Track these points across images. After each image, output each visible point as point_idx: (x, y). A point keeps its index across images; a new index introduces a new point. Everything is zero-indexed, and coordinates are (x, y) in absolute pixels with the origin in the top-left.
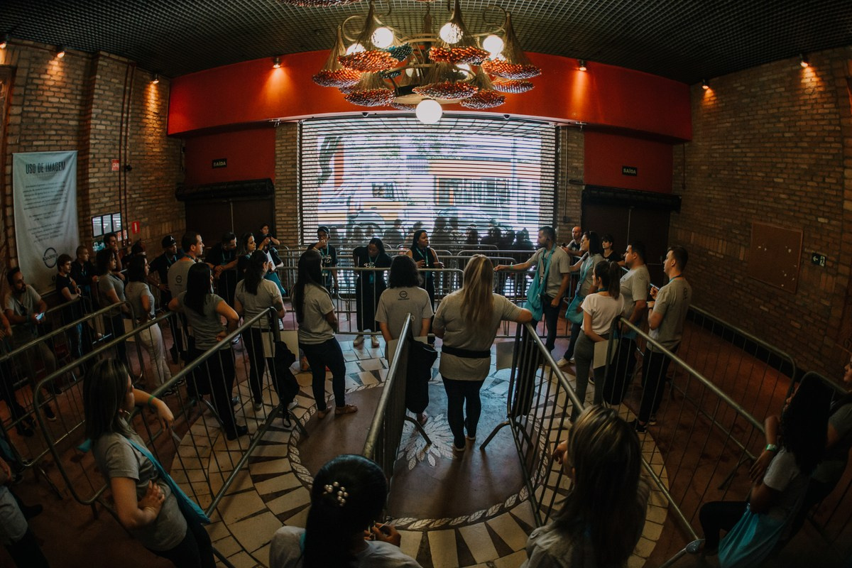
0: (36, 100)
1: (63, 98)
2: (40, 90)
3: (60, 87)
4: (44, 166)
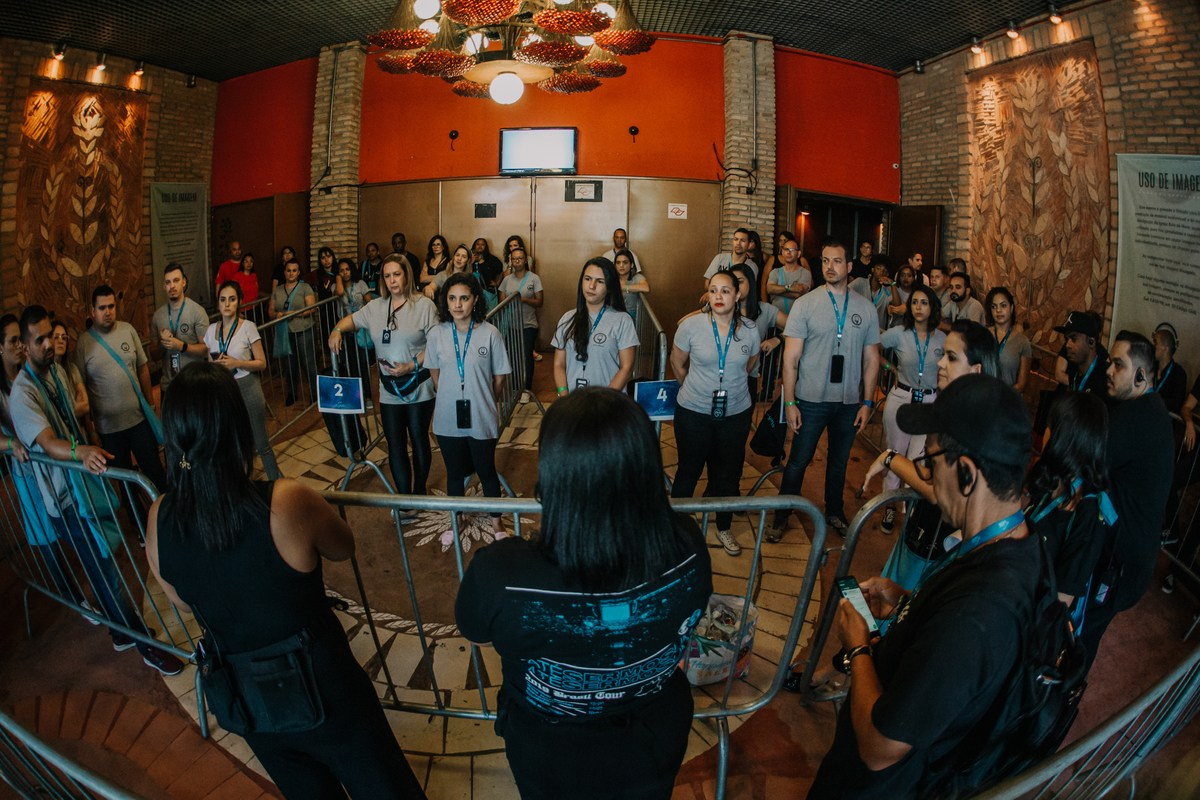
0: (1136, 73)
1: (1181, 61)
2: (1138, 57)
3: (1168, 44)
4: (1170, 178)
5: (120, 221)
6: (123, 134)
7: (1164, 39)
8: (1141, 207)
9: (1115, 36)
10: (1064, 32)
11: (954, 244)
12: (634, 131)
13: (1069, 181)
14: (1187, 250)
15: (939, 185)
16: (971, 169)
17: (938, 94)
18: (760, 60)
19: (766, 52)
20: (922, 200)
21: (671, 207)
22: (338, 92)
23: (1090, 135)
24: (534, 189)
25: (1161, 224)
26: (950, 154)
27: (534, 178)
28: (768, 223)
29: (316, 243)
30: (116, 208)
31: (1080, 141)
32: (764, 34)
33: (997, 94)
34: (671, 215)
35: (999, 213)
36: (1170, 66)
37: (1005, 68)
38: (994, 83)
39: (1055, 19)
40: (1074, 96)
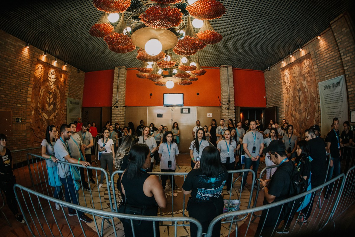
0: (321, 60)
1: (331, 53)
2: (321, 55)
3: (328, 49)
4: (331, 85)
5: (59, 106)
6: (60, 82)
7: (327, 48)
8: (325, 95)
9: (315, 51)
10: (303, 53)
11: (281, 116)
12: (198, 94)
13: (308, 93)
14: (337, 102)
15: (276, 101)
16: (284, 95)
17: (274, 76)
18: (229, 72)
19: (230, 70)
20: (272, 105)
21: (208, 114)
22: (120, 80)
23: (311, 79)
24: (172, 110)
25: (330, 98)
26: (278, 92)
27: (172, 107)
28: (233, 117)
29: (113, 121)
30: (58, 103)
31: (309, 82)
32: (230, 65)
33: (289, 73)
34: (208, 116)
35: (291, 105)
36: (329, 55)
37: (290, 66)
38: (287, 70)
39: (301, 50)
40: (307, 70)
